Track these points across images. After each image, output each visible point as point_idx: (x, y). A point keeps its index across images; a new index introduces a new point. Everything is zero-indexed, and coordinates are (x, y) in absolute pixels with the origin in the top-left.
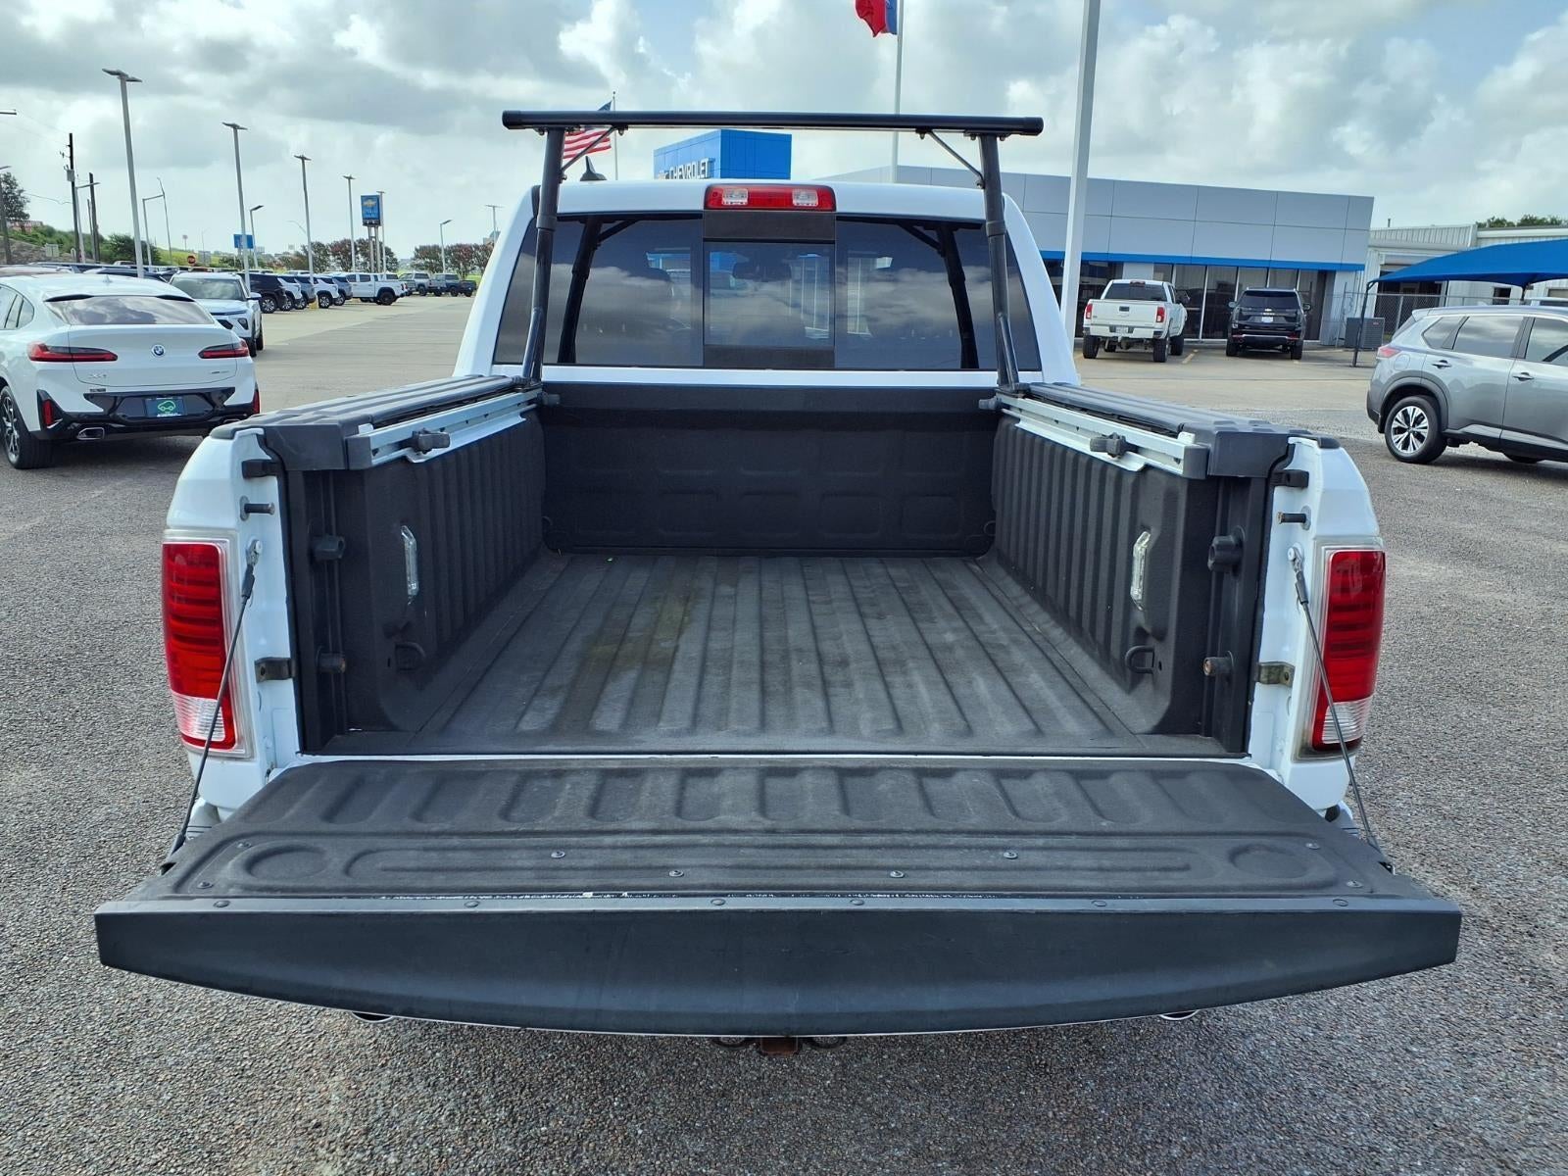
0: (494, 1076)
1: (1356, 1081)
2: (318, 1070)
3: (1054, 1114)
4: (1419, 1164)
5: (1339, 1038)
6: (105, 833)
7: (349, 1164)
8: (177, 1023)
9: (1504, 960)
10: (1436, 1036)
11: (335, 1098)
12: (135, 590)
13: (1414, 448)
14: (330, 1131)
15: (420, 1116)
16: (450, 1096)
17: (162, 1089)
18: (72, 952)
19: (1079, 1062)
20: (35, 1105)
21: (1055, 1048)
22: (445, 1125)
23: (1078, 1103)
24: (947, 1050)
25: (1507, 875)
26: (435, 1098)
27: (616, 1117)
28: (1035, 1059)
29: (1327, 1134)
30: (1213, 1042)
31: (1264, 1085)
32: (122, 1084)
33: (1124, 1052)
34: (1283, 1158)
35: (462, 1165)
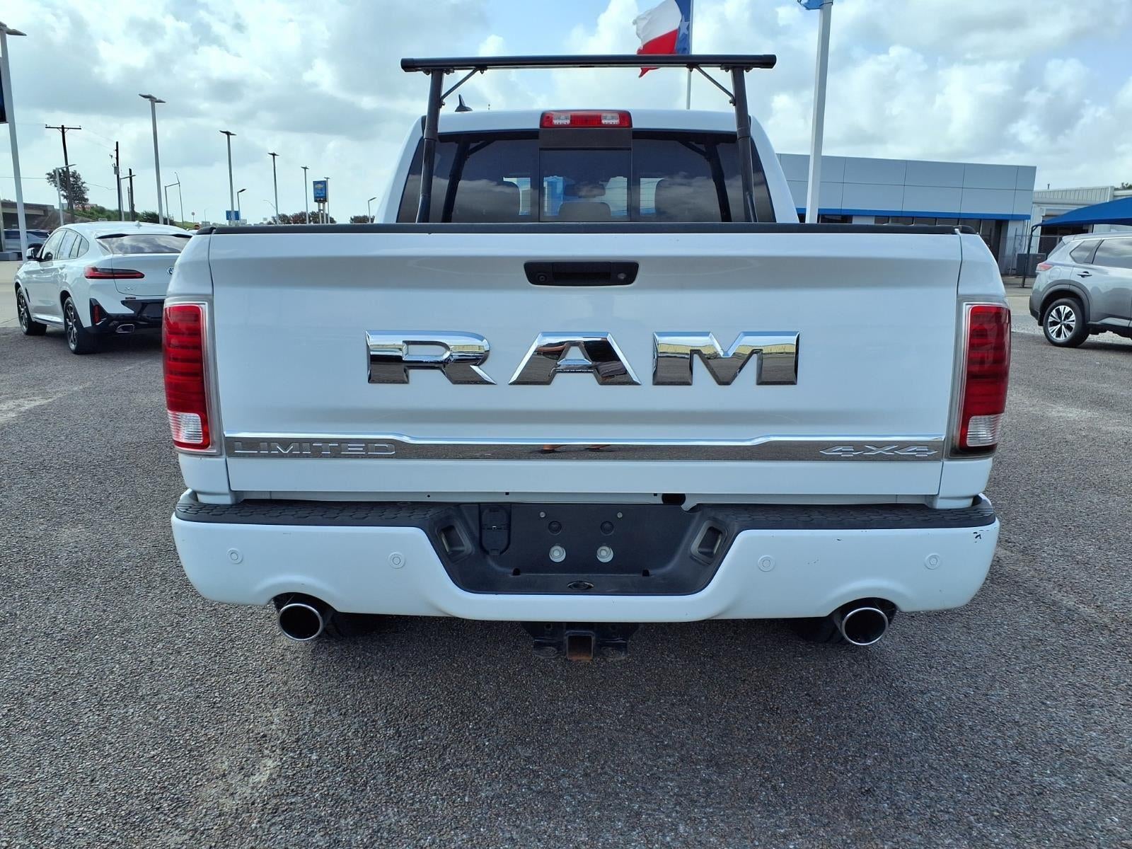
0: (387, 710)
1: (1004, 721)
2: (265, 704)
3: (782, 738)
4: (1048, 772)
5: (992, 695)
6: (125, 565)
7: (284, 759)
8: (171, 675)
9: (1118, 650)
10: (1064, 695)
11: (276, 720)
12: (152, 425)
13: (1065, 336)
14: (272, 740)
15: (334, 733)
16: (355, 720)
17: (159, 714)
18: (102, 633)
19: (802, 707)
20: (74, 722)
21: (784, 698)
22: (351, 737)
23: (800, 731)
24: (707, 698)
25: (1122, 598)
26: (345, 722)
27: (470, 734)
28: (769, 705)
29: (981, 752)
30: (899, 697)
31: (935, 723)
32: (132, 710)
33: (835, 701)
34: (948, 767)
35: (362, 761)
